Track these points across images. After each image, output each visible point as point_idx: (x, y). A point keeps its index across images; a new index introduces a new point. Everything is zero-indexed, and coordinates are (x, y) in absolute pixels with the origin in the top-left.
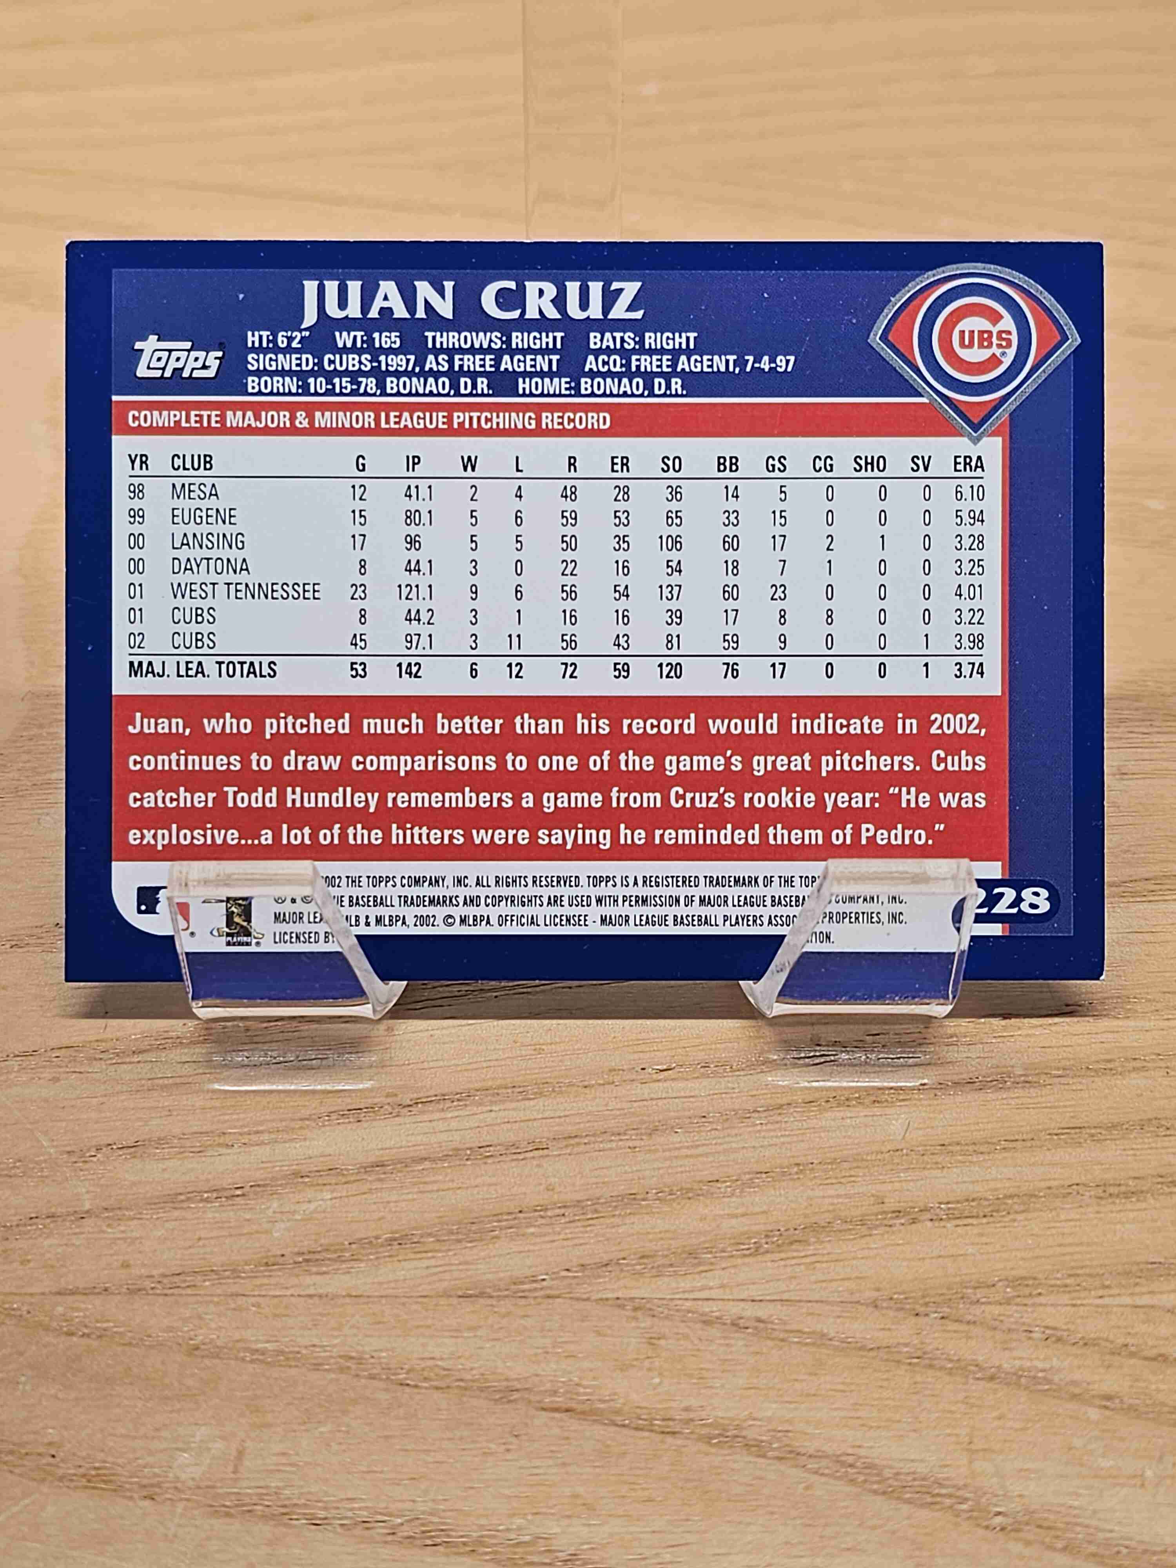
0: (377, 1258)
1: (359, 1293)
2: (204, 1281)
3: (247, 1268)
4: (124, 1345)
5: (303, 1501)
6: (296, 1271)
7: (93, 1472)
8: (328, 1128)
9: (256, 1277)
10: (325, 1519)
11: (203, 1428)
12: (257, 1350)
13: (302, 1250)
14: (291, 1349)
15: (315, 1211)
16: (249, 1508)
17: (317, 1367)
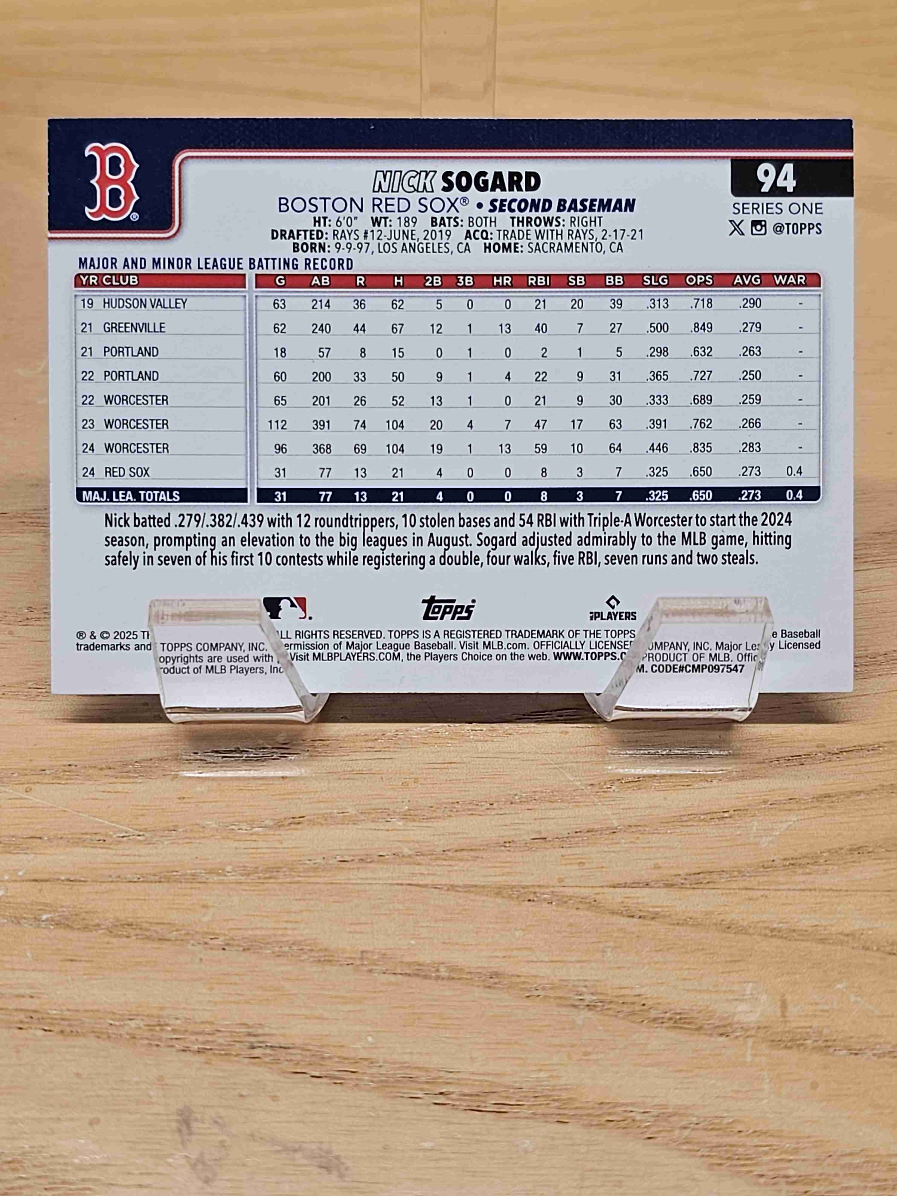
0: (845, 863)
1: (838, 888)
2: (720, 878)
3: (749, 869)
4: (674, 924)
5: (840, 1037)
6: (786, 872)
7: (678, 1017)
8: (779, 770)
9: (757, 876)
10: (860, 1050)
11: (751, 985)
12: (775, 929)
13: (787, 857)
14: (800, 928)
15: (787, 829)
16: (801, 1042)
17: (822, 941)
